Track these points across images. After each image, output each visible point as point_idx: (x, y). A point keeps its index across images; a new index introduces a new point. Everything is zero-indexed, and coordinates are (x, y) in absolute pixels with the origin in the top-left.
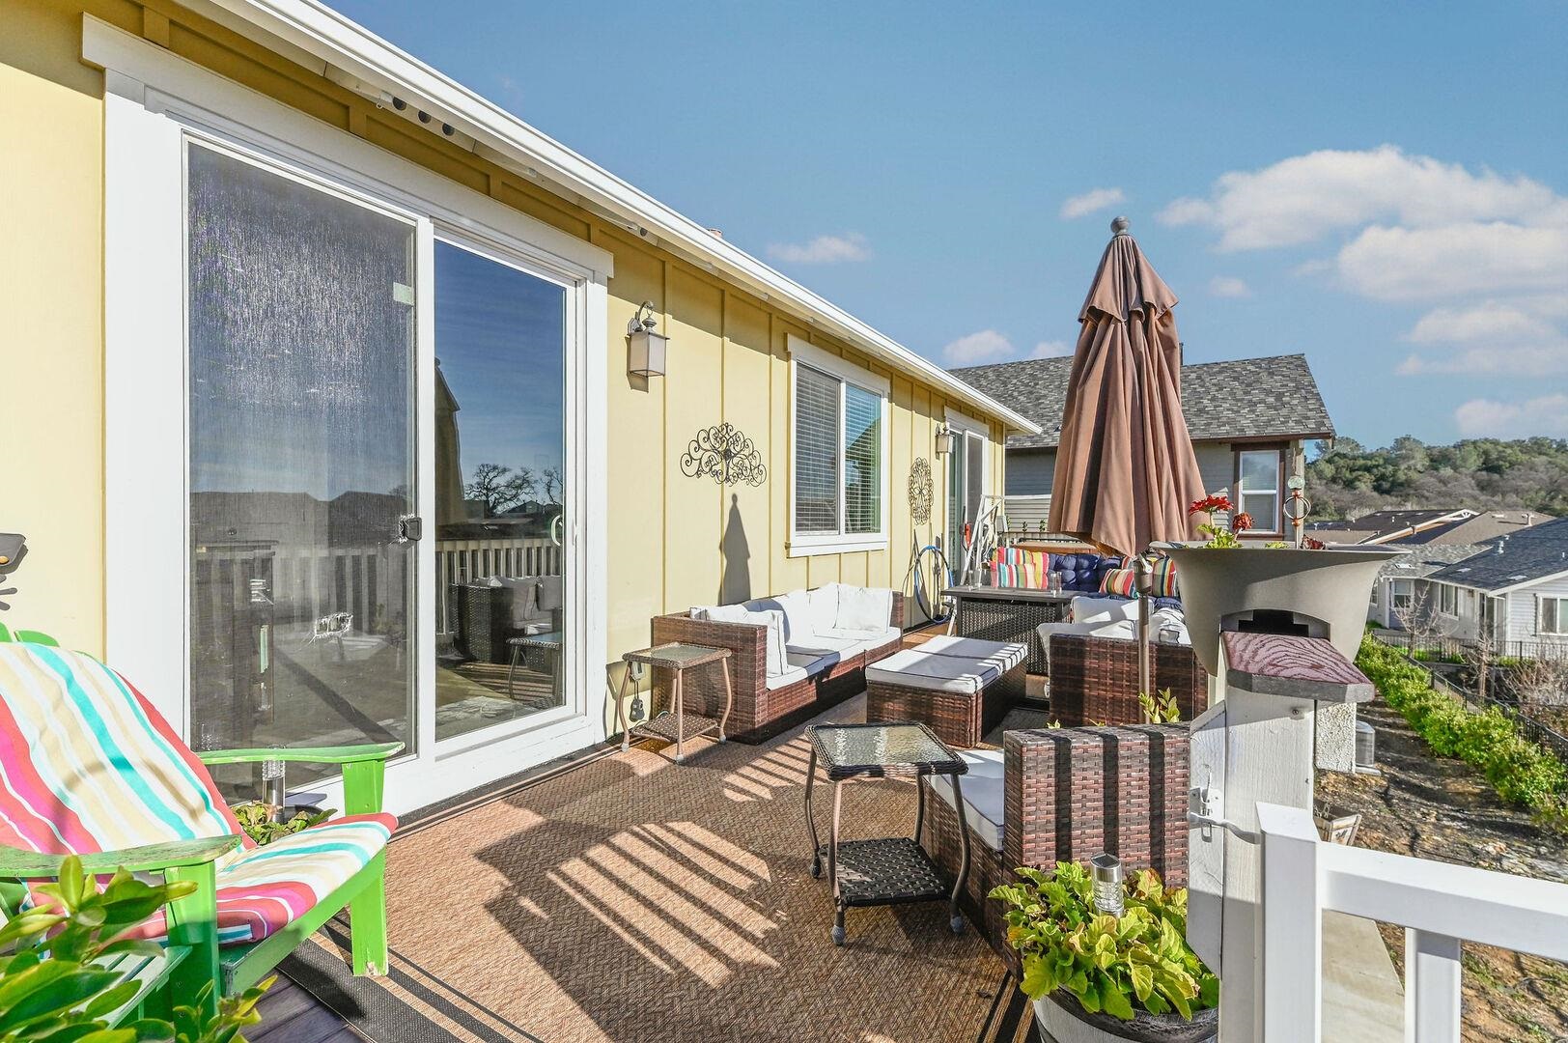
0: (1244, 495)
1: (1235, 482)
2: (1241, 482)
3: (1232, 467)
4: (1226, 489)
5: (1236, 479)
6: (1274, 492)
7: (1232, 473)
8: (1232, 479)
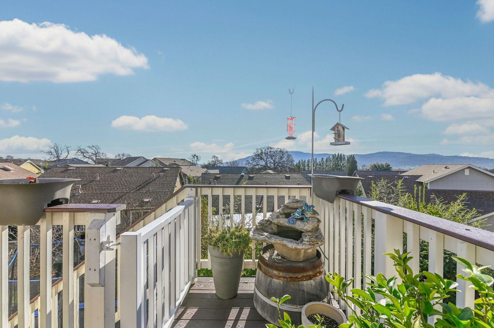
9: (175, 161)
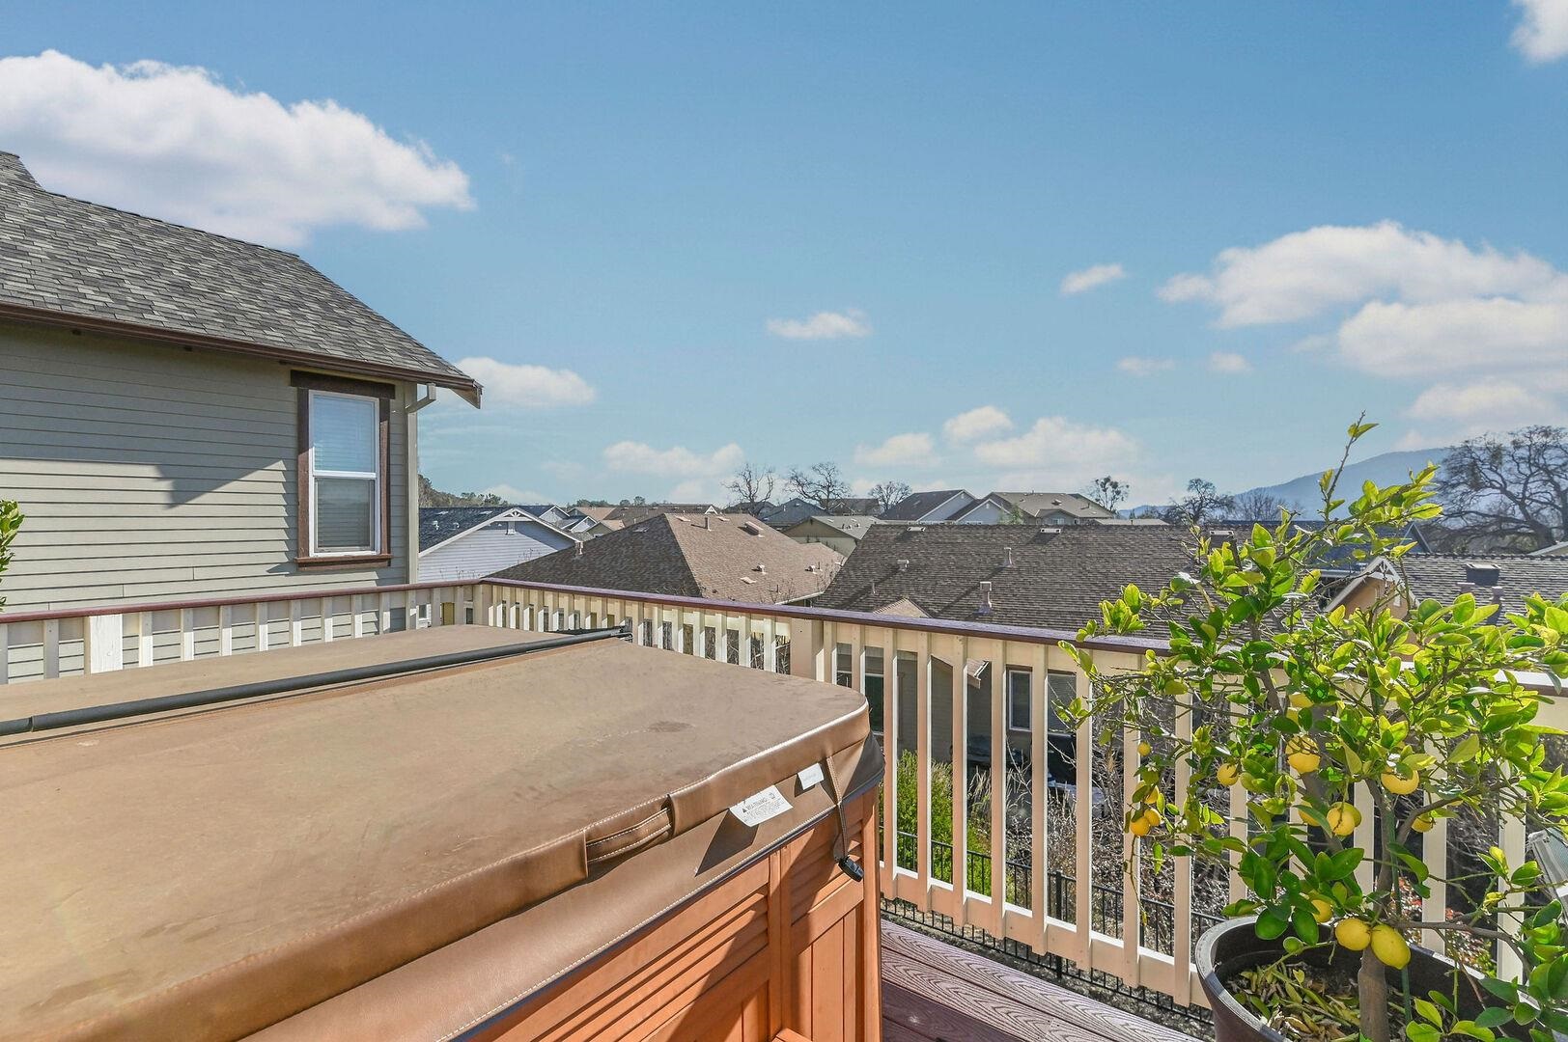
0: (317, 479)
1: (300, 452)
2: (311, 452)
3: (293, 420)
4: (280, 465)
5: (303, 446)
6: (373, 475)
7: (292, 432)
8: (292, 443)
9: (1056, 504)
